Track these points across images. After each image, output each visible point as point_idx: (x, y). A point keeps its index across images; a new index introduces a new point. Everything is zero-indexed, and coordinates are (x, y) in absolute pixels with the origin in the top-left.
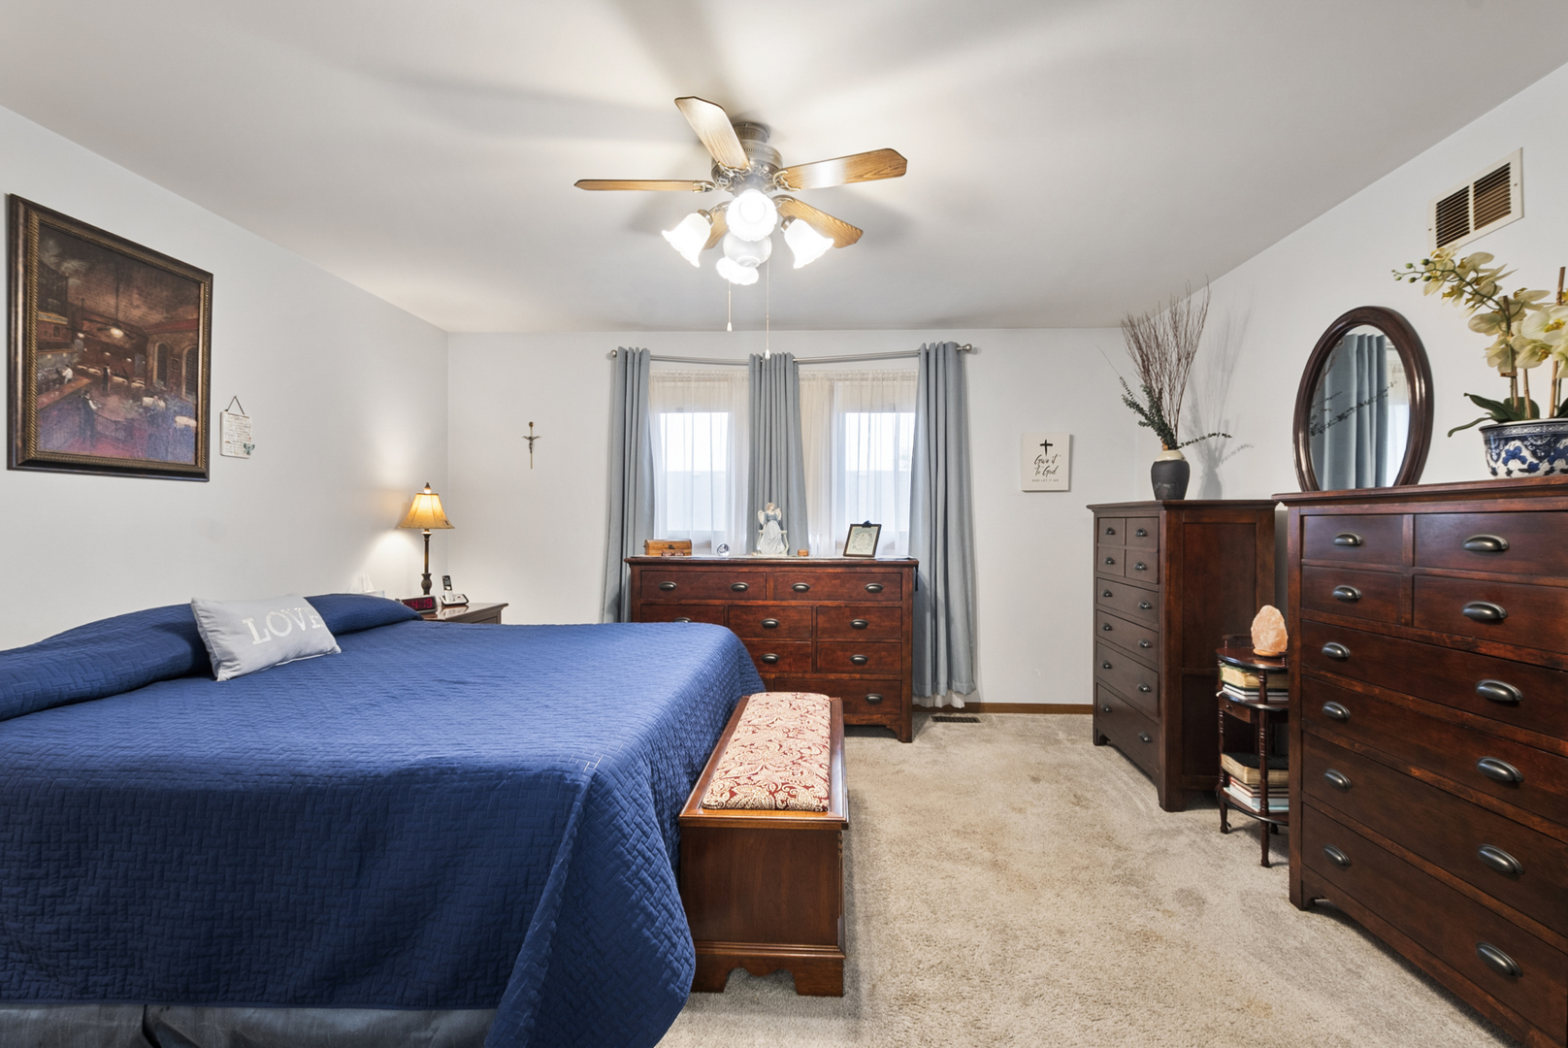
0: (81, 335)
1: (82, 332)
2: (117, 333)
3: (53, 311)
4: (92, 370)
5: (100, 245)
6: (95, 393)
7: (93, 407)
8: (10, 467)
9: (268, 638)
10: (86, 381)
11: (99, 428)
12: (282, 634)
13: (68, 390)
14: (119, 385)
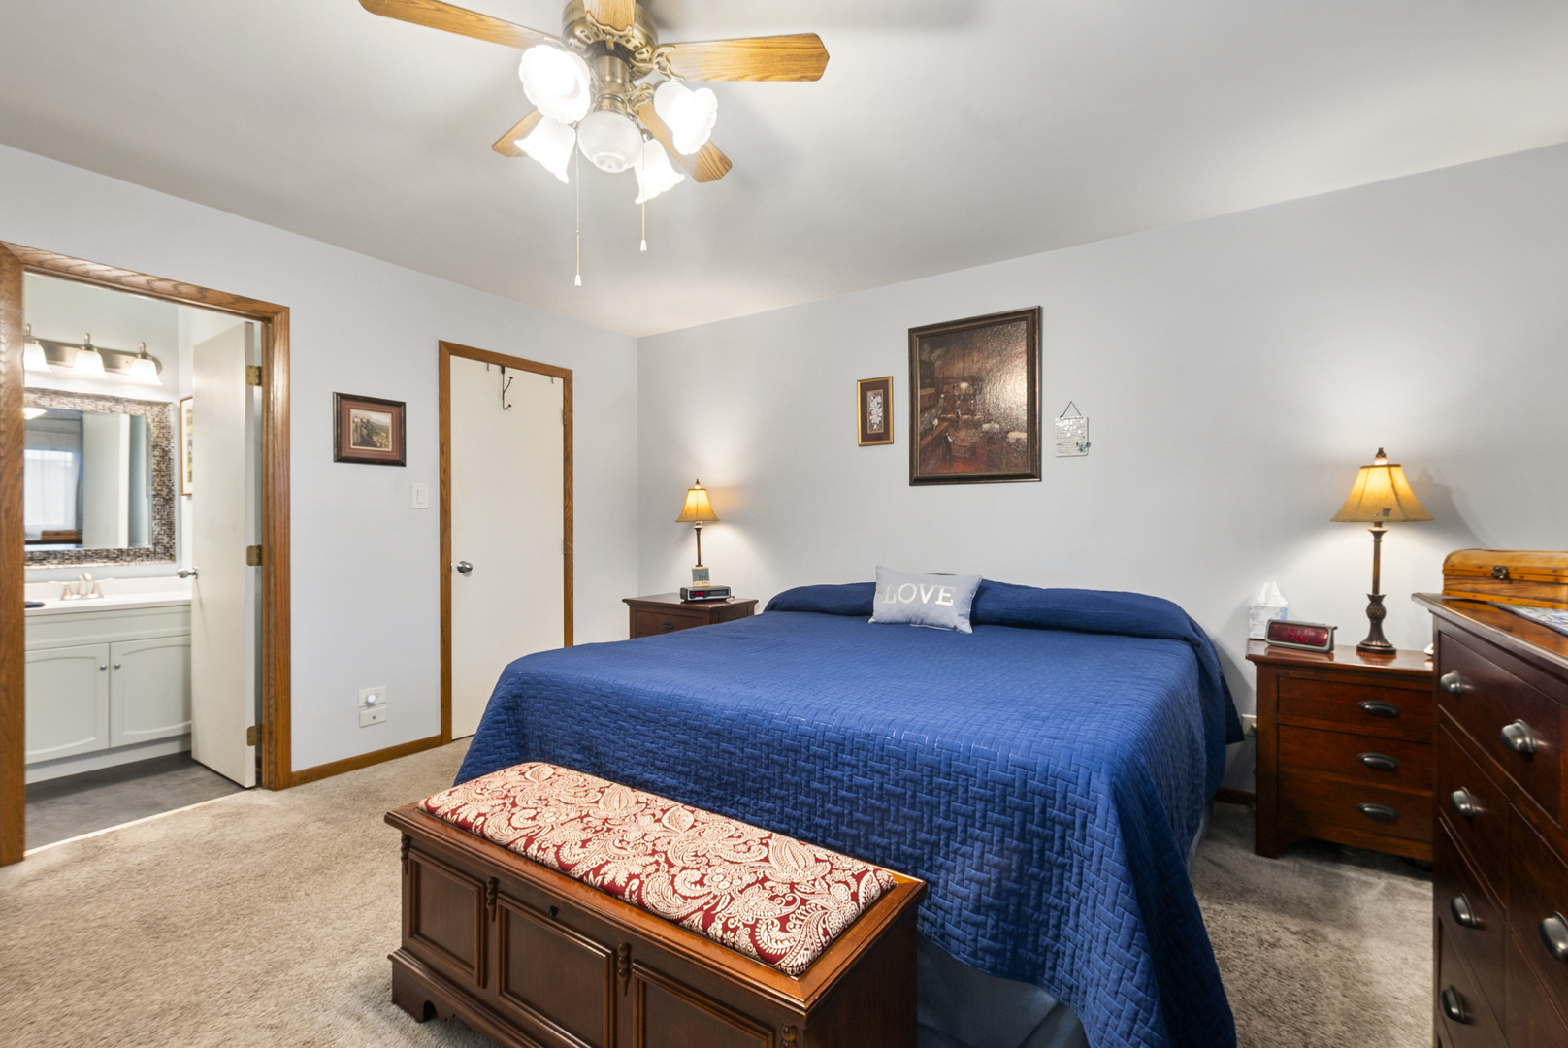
0: (943, 396)
1: (943, 393)
2: (964, 385)
3: (928, 387)
4: (949, 416)
5: (951, 332)
6: (951, 430)
7: (950, 440)
8: (911, 485)
9: (894, 601)
10: (946, 424)
11: (954, 453)
12: (906, 601)
13: (936, 433)
14: (966, 421)
